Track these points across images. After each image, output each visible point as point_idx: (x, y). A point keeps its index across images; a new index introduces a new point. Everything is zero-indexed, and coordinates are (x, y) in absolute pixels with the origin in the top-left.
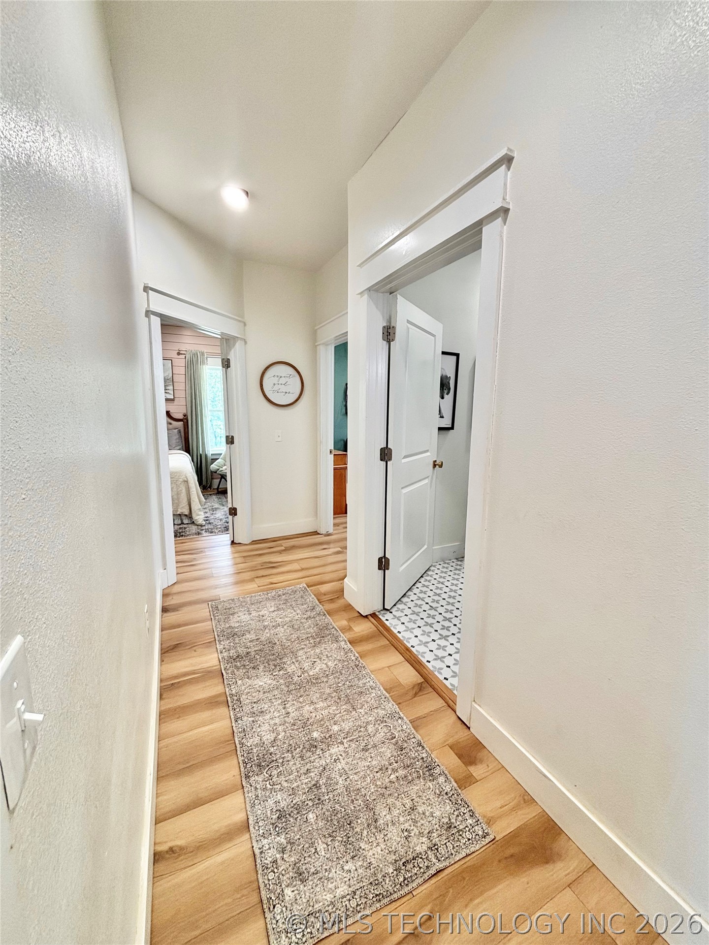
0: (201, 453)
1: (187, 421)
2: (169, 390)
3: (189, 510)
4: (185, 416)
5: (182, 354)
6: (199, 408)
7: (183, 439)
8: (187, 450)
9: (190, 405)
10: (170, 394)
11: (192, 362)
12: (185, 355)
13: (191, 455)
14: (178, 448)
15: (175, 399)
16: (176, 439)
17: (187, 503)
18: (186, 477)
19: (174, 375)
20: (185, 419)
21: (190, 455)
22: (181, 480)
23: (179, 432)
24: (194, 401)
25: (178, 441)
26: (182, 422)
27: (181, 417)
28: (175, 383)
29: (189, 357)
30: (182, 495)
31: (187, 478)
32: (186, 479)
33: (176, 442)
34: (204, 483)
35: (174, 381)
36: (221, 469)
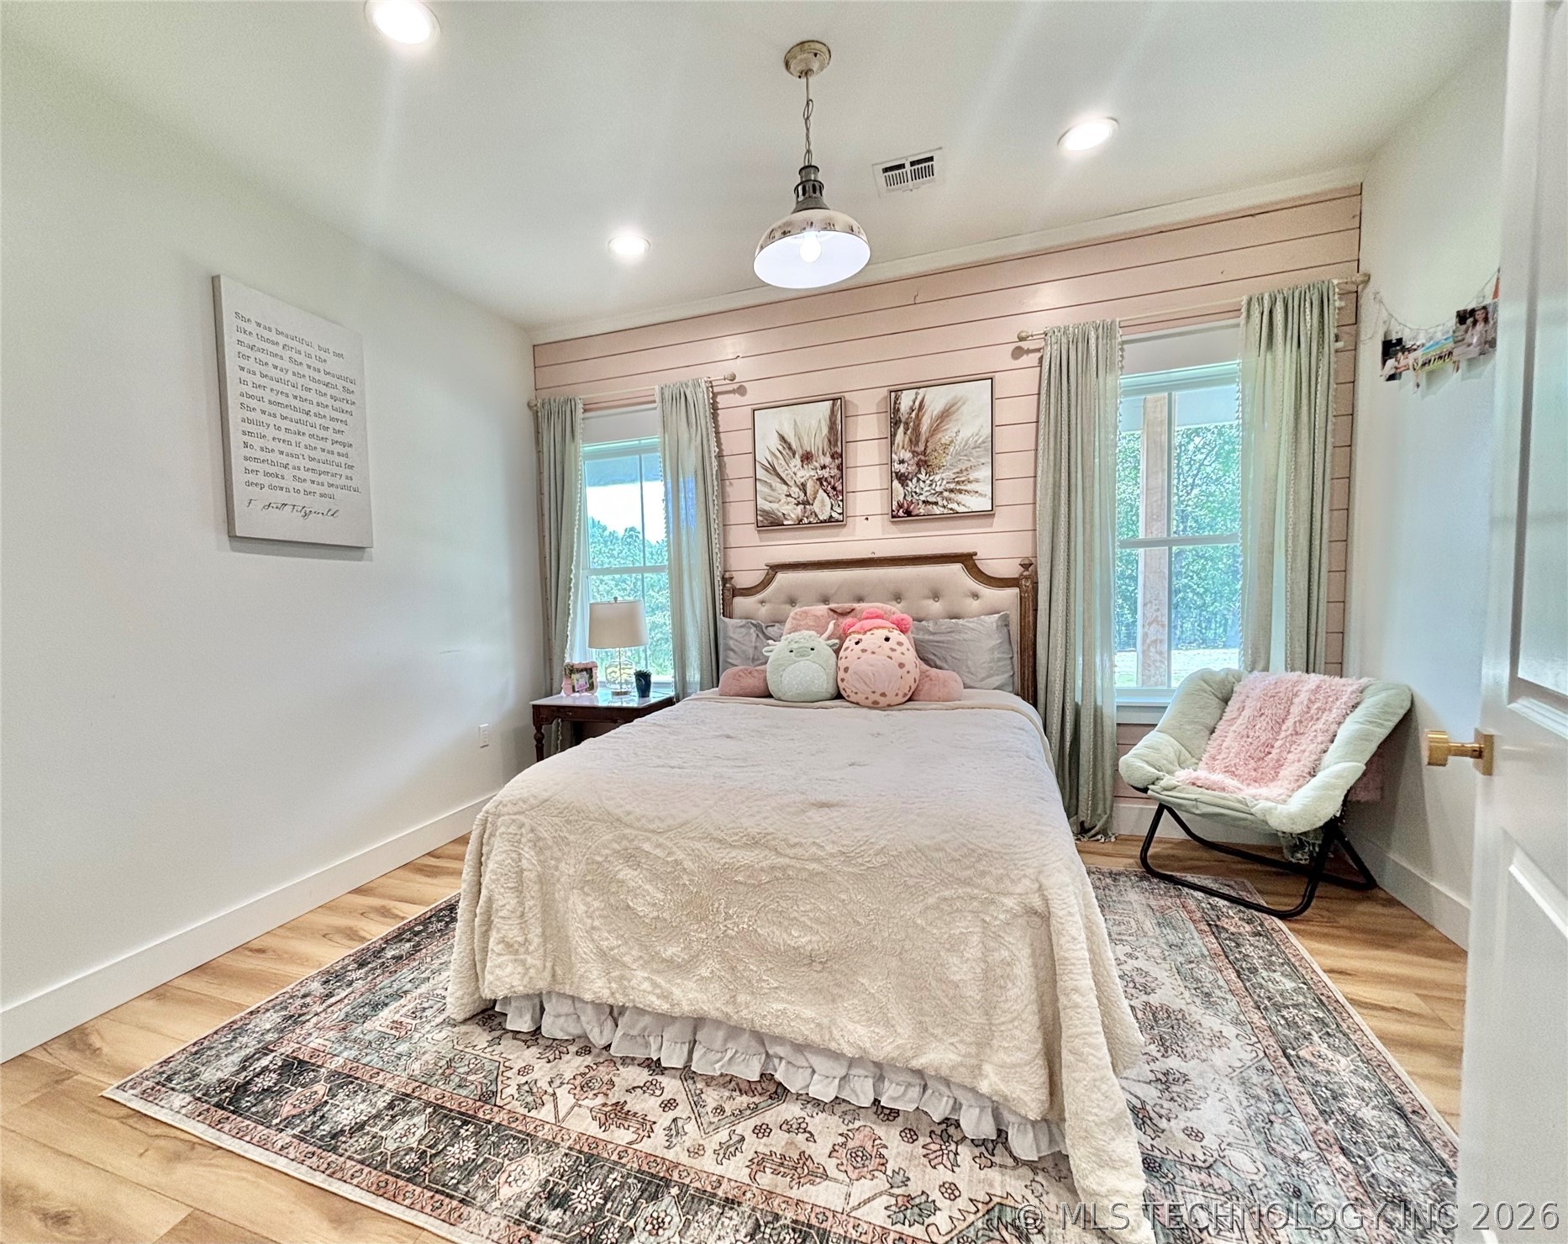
0: (1078, 699)
1: (1035, 584)
2: (977, 481)
3: (1043, 1094)
4: (1026, 566)
5: (1029, 351)
6: (1080, 539)
7: (1016, 648)
8: (1029, 689)
9: (1048, 526)
10: (981, 495)
11: (1063, 368)
12: (1038, 355)
13: (1042, 709)
14: (998, 680)
15: (997, 510)
16: (992, 650)
17: (1039, 1046)
18: (1040, 888)
19: (996, 429)
20: (1027, 578)
21: (1035, 705)
22: (1010, 902)
23: (1005, 622)
24: (1063, 510)
25: (997, 655)
26: (1016, 590)
27: (1010, 569)
28: (996, 457)
29: (1055, 353)
30: (1013, 992)
31: (1046, 900)
32: (1037, 902)
33: (992, 661)
34: (1084, 814)
35: (997, 450)
36: (1167, 780)
